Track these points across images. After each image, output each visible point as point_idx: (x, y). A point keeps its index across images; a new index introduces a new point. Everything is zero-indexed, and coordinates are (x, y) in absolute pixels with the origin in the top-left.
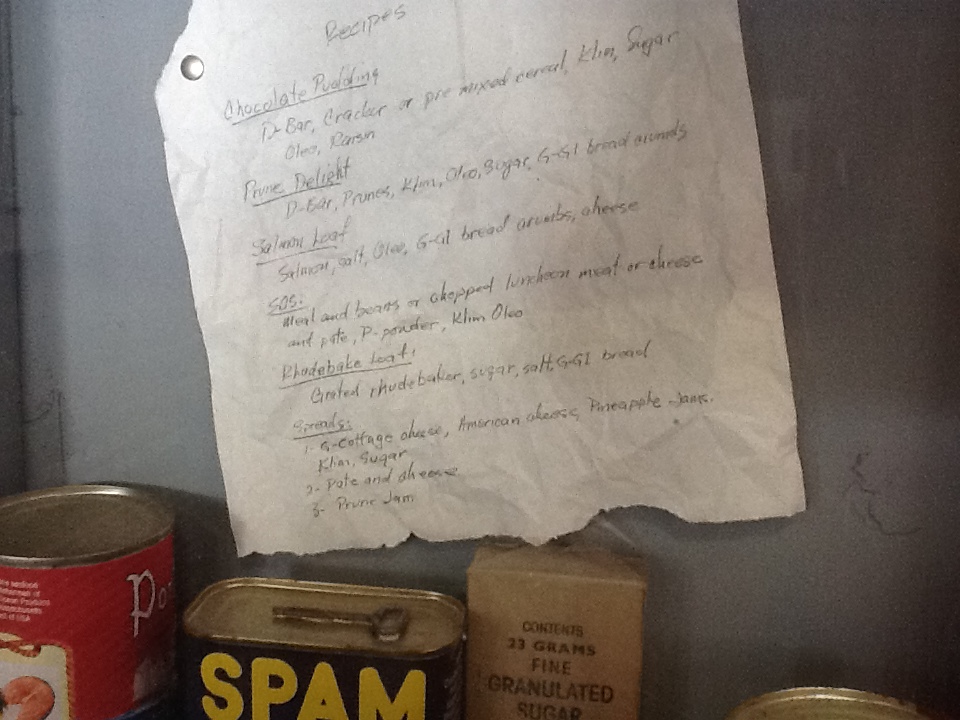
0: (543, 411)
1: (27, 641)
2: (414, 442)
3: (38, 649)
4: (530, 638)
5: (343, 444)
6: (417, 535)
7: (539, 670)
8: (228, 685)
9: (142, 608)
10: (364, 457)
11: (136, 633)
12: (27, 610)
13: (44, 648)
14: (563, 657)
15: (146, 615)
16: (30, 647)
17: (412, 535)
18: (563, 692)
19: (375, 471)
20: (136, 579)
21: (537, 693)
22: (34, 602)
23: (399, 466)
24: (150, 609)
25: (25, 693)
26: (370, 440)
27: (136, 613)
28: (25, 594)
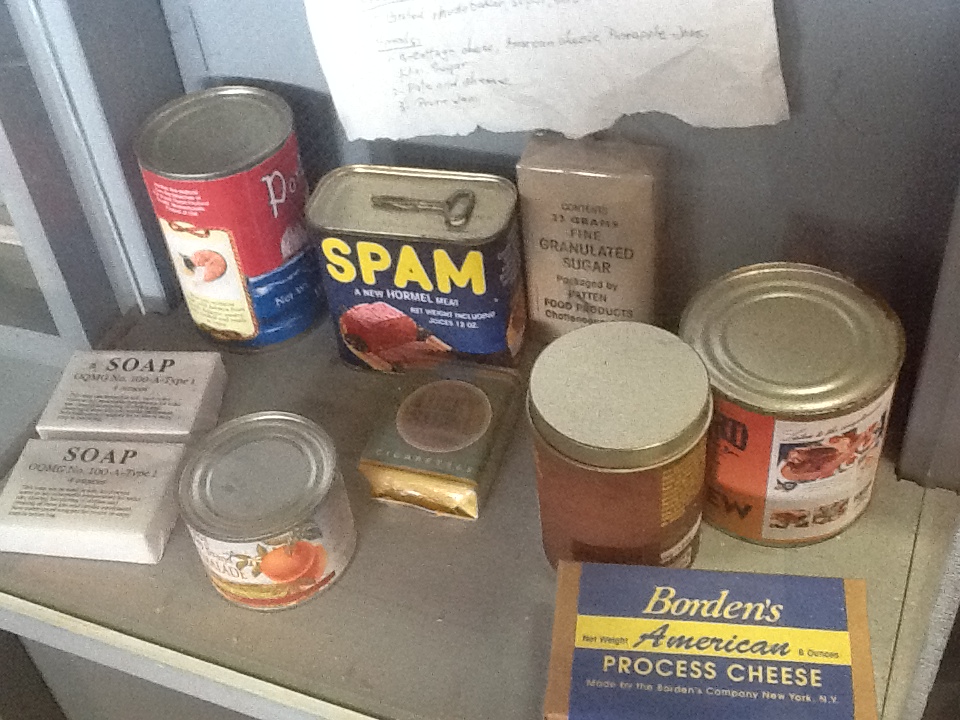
0: (572, 37)
1: (199, 228)
2: (471, 57)
3: (207, 233)
4: (568, 214)
5: (418, 56)
6: (483, 127)
7: (576, 236)
8: (343, 258)
9: (278, 196)
10: (434, 66)
11: (276, 214)
12: (195, 209)
13: (211, 232)
14: (595, 228)
15: (282, 201)
16: (202, 232)
17: (478, 127)
18: (596, 252)
19: (445, 77)
20: (269, 180)
21: (576, 251)
22: (198, 203)
23: (463, 74)
24: (284, 195)
25: (207, 260)
26: (438, 54)
27: (274, 202)
28: (190, 198)
